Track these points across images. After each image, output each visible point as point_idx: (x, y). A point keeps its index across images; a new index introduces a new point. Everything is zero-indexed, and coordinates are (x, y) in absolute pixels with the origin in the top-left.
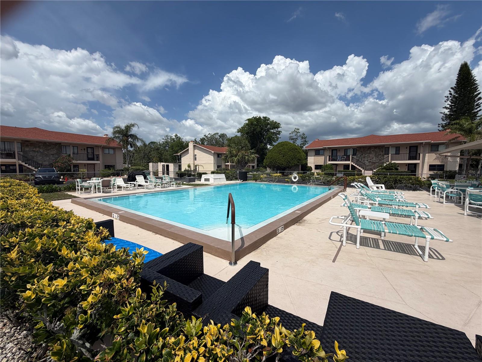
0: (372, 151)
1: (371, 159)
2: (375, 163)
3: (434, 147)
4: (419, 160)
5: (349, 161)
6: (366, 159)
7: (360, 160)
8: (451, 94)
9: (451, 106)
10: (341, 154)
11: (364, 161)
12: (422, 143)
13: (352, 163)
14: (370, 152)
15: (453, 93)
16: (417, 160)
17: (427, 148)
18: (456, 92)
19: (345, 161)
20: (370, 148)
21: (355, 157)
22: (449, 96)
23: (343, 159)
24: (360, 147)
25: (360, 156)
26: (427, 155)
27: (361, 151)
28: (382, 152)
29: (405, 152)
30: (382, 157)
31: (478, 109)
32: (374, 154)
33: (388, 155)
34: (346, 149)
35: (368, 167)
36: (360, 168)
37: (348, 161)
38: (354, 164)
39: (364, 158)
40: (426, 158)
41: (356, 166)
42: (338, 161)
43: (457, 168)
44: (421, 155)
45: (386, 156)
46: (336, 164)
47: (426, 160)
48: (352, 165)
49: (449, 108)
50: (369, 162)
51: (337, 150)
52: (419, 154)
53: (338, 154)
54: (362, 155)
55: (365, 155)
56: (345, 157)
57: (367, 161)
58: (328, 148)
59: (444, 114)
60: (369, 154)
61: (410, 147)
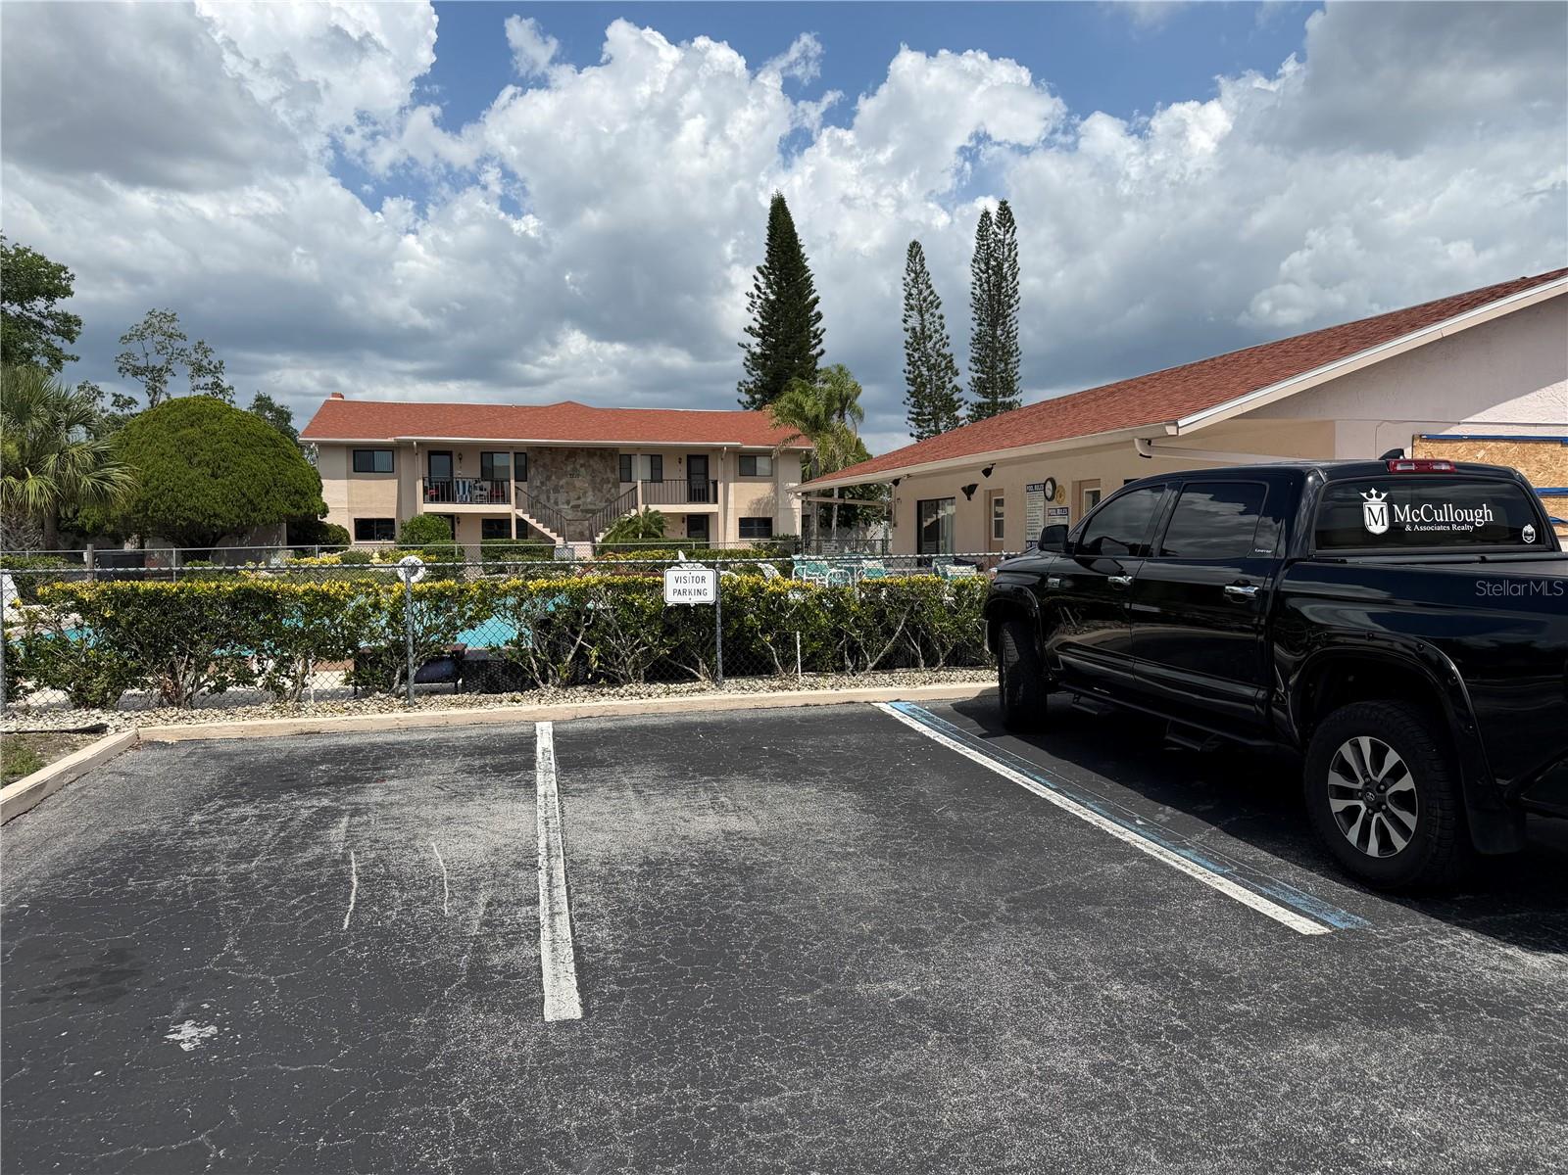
0: (582, 466)
1: (579, 498)
2: (594, 512)
3: (746, 464)
4: (716, 502)
5: (509, 502)
6: (562, 497)
7: (543, 498)
8: (758, 288)
9: (762, 327)
10: (466, 472)
11: (556, 503)
12: (720, 449)
13: (520, 512)
14: (575, 469)
15: (763, 286)
16: (708, 502)
17: (733, 466)
18: (769, 286)
19: (491, 502)
20: (572, 453)
21: (524, 485)
22: (756, 292)
23: (478, 492)
24: (540, 449)
25: (542, 483)
26: (731, 485)
27: (544, 466)
28: (613, 470)
29: (676, 473)
30: (613, 490)
31: (818, 350)
32: (589, 478)
33: (630, 486)
34: (486, 454)
35: (572, 528)
36: (547, 531)
37: (504, 502)
38: (526, 517)
39: (556, 490)
40: (731, 498)
41: (533, 522)
42: (462, 502)
43: (798, 531)
44: (720, 486)
45: (624, 487)
46: (451, 517)
47: (731, 505)
48: (520, 522)
49: (758, 335)
50: (576, 507)
51: (449, 454)
52: (715, 483)
53: (457, 473)
54: (549, 478)
55: (560, 478)
56: (487, 485)
57: (568, 503)
58: (420, 444)
59: (749, 351)
60: (572, 476)
61: (690, 458)
